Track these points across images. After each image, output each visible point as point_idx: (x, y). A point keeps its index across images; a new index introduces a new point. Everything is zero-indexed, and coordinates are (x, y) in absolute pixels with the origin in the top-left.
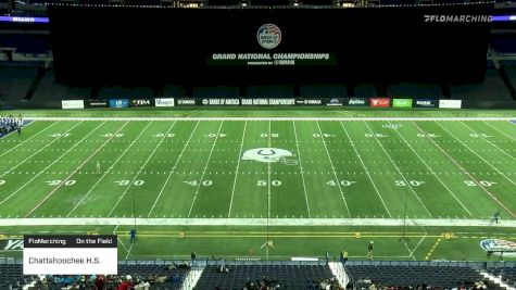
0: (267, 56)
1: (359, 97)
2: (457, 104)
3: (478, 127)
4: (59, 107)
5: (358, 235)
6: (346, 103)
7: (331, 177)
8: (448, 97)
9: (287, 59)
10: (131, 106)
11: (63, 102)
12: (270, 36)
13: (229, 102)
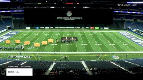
0: (69, 18)
1: (88, 27)
2: (108, 28)
3: (112, 33)
4: (25, 29)
5: (87, 55)
6: (85, 28)
7: (82, 43)
8: (106, 27)
9: (73, 19)
10: (40, 29)
11: (26, 28)
12: (69, 14)
13: (60, 27)
